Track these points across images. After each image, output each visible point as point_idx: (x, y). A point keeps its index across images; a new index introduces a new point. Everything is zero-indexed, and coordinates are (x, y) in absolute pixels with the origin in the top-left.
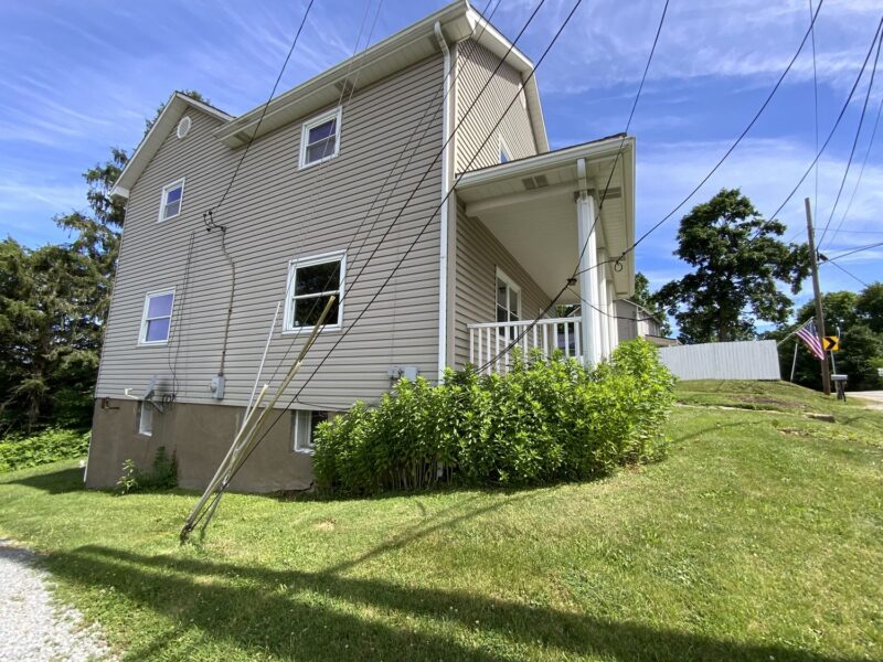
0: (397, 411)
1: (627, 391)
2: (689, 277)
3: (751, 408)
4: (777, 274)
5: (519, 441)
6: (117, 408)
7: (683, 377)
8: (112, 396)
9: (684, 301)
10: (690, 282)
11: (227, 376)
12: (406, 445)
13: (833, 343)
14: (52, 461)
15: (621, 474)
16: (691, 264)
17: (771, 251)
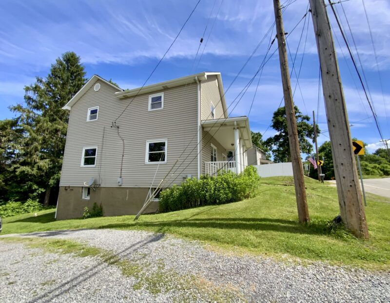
0: (189, 187)
1: (246, 180)
2: (276, 136)
3: (286, 185)
4: (307, 136)
5: (221, 193)
6: (72, 190)
7: (263, 176)
8: (71, 186)
9: (275, 145)
10: (277, 138)
11: (123, 178)
12: (191, 195)
13: (321, 163)
14: (13, 216)
15: (245, 201)
16: (277, 131)
17: (304, 127)
